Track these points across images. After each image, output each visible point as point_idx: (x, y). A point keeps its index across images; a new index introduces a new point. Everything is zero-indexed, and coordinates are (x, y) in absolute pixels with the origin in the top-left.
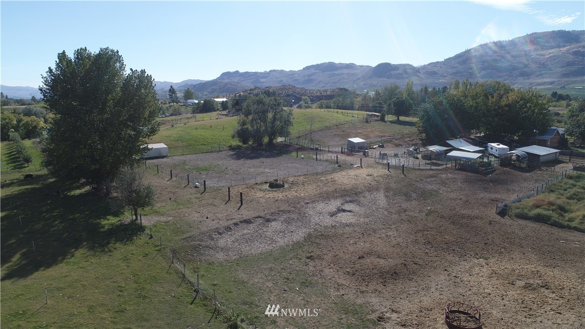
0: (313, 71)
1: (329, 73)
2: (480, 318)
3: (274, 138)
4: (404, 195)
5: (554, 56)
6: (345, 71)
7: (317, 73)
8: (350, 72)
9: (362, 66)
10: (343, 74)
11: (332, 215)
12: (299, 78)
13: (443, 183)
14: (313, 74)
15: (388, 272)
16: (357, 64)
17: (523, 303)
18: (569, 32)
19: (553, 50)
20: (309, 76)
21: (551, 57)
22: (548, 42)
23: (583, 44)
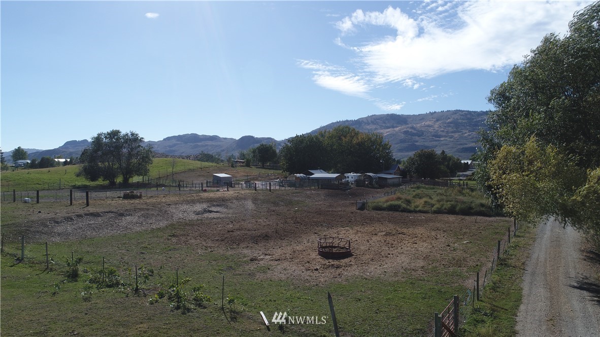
0: (174, 142)
1: (191, 144)
4: (272, 203)
6: (210, 143)
7: (179, 144)
8: (214, 144)
9: (226, 139)
10: (207, 145)
11: (198, 213)
12: (159, 149)
13: (309, 197)
14: (175, 145)
15: (259, 237)
16: (221, 137)
17: (385, 242)
19: (389, 130)
20: (170, 147)
22: (385, 123)
23: (410, 125)
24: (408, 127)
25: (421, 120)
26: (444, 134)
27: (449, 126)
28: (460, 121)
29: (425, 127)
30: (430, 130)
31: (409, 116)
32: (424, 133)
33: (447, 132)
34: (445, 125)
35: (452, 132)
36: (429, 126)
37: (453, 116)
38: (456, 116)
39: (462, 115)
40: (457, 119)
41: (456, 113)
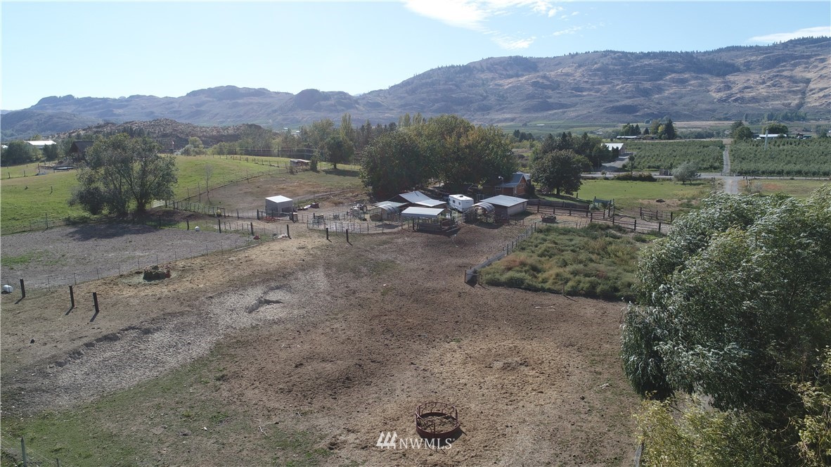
0: (203, 98)
1: (228, 101)
2: (456, 417)
3: (146, 202)
4: (352, 270)
5: (513, 87)
7: (210, 101)
8: (261, 101)
9: (279, 93)
11: (251, 310)
12: (181, 109)
13: (400, 250)
14: (204, 103)
15: (338, 380)
16: (271, 90)
17: (502, 388)
18: (526, 59)
19: (512, 80)
20: (197, 106)
21: (510, 87)
22: (506, 70)
23: (541, 73)
24: (538, 76)
25: (556, 65)
26: (588, 86)
27: (596, 75)
28: (611, 67)
29: (563, 75)
30: (569, 81)
31: (540, 60)
32: (561, 85)
33: (593, 84)
34: (590, 73)
35: (600, 84)
36: (567, 75)
37: (602, 60)
38: (605, 61)
39: (615, 58)
40: (608, 64)
41: (605, 56)
